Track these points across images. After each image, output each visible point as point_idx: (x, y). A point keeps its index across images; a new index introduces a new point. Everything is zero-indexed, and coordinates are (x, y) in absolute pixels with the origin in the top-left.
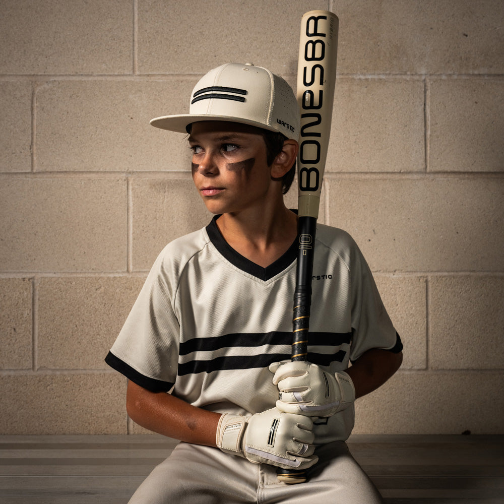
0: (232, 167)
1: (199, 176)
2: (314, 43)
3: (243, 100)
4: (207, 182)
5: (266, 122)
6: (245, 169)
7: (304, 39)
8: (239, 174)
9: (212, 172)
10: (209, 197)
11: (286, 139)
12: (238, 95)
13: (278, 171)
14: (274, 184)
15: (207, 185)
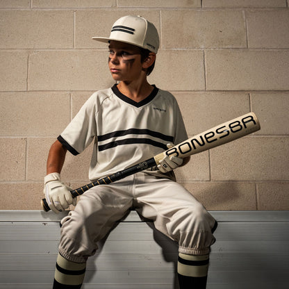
0: (125, 61)
1: (111, 63)
2: (239, 125)
3: (132, 33)
4: (114, 67)
5: (141, 45)
6: (130, 63)
7: (240, 119)
8: (127, 65)
9: (116, 62)
10: (113, 73)
11: (151, 52)
12: (130, 31)
13: (145, 65)
14: (143, 72)
15: (113, 68)
